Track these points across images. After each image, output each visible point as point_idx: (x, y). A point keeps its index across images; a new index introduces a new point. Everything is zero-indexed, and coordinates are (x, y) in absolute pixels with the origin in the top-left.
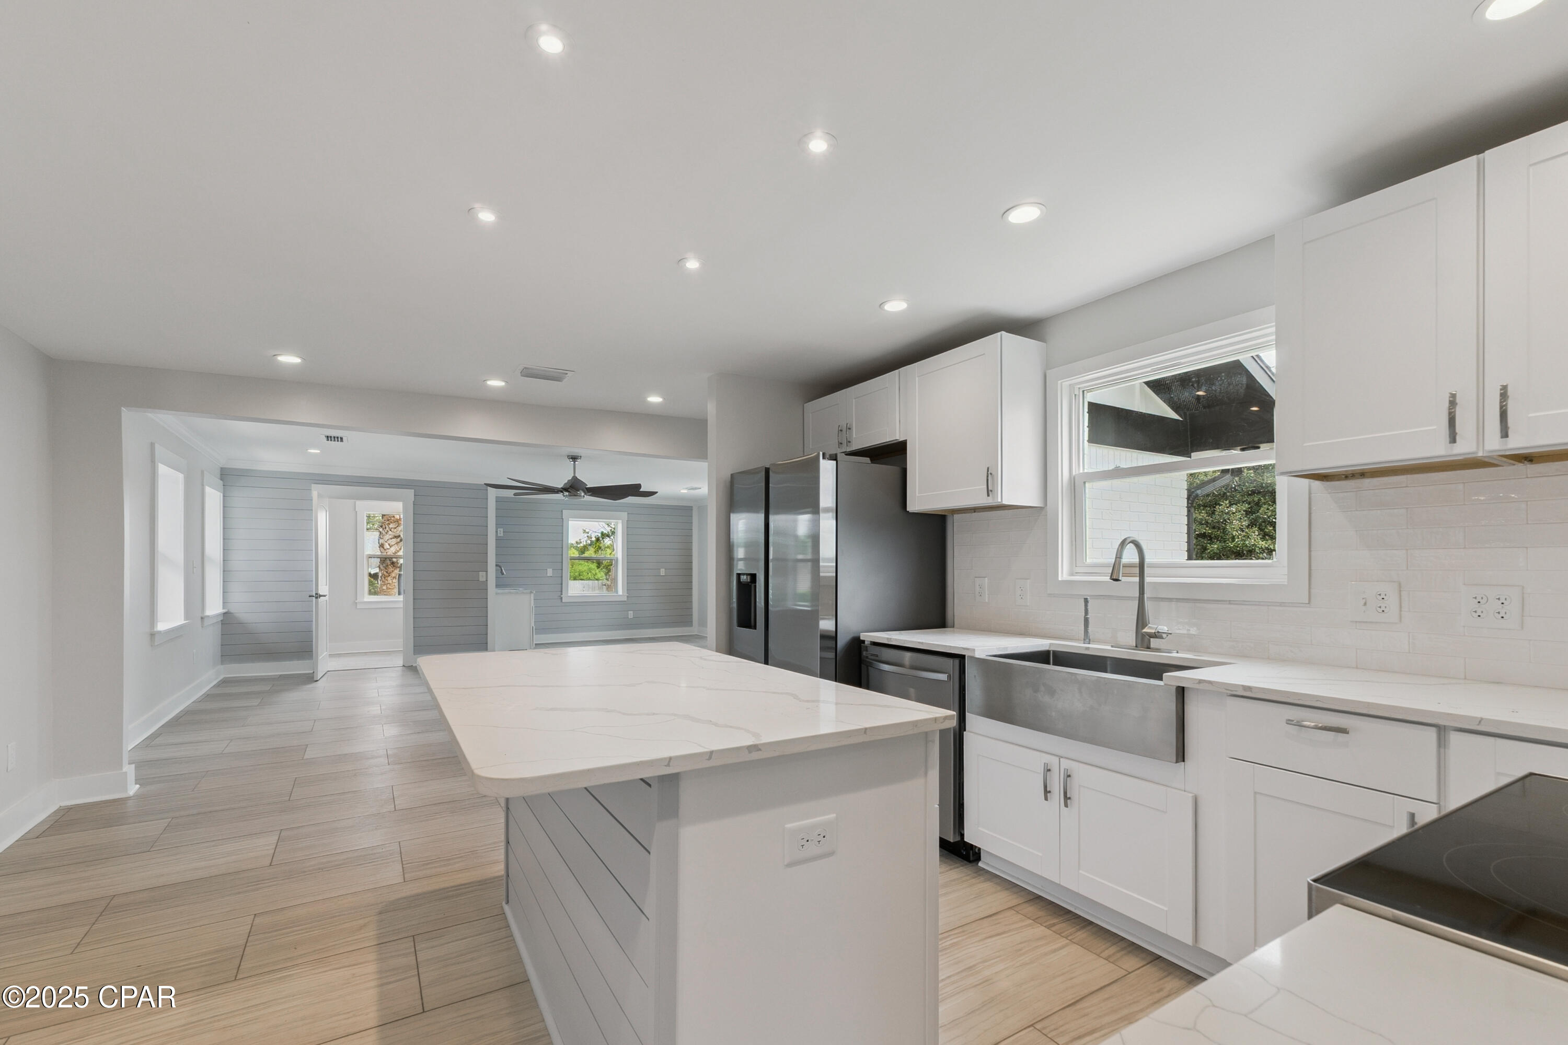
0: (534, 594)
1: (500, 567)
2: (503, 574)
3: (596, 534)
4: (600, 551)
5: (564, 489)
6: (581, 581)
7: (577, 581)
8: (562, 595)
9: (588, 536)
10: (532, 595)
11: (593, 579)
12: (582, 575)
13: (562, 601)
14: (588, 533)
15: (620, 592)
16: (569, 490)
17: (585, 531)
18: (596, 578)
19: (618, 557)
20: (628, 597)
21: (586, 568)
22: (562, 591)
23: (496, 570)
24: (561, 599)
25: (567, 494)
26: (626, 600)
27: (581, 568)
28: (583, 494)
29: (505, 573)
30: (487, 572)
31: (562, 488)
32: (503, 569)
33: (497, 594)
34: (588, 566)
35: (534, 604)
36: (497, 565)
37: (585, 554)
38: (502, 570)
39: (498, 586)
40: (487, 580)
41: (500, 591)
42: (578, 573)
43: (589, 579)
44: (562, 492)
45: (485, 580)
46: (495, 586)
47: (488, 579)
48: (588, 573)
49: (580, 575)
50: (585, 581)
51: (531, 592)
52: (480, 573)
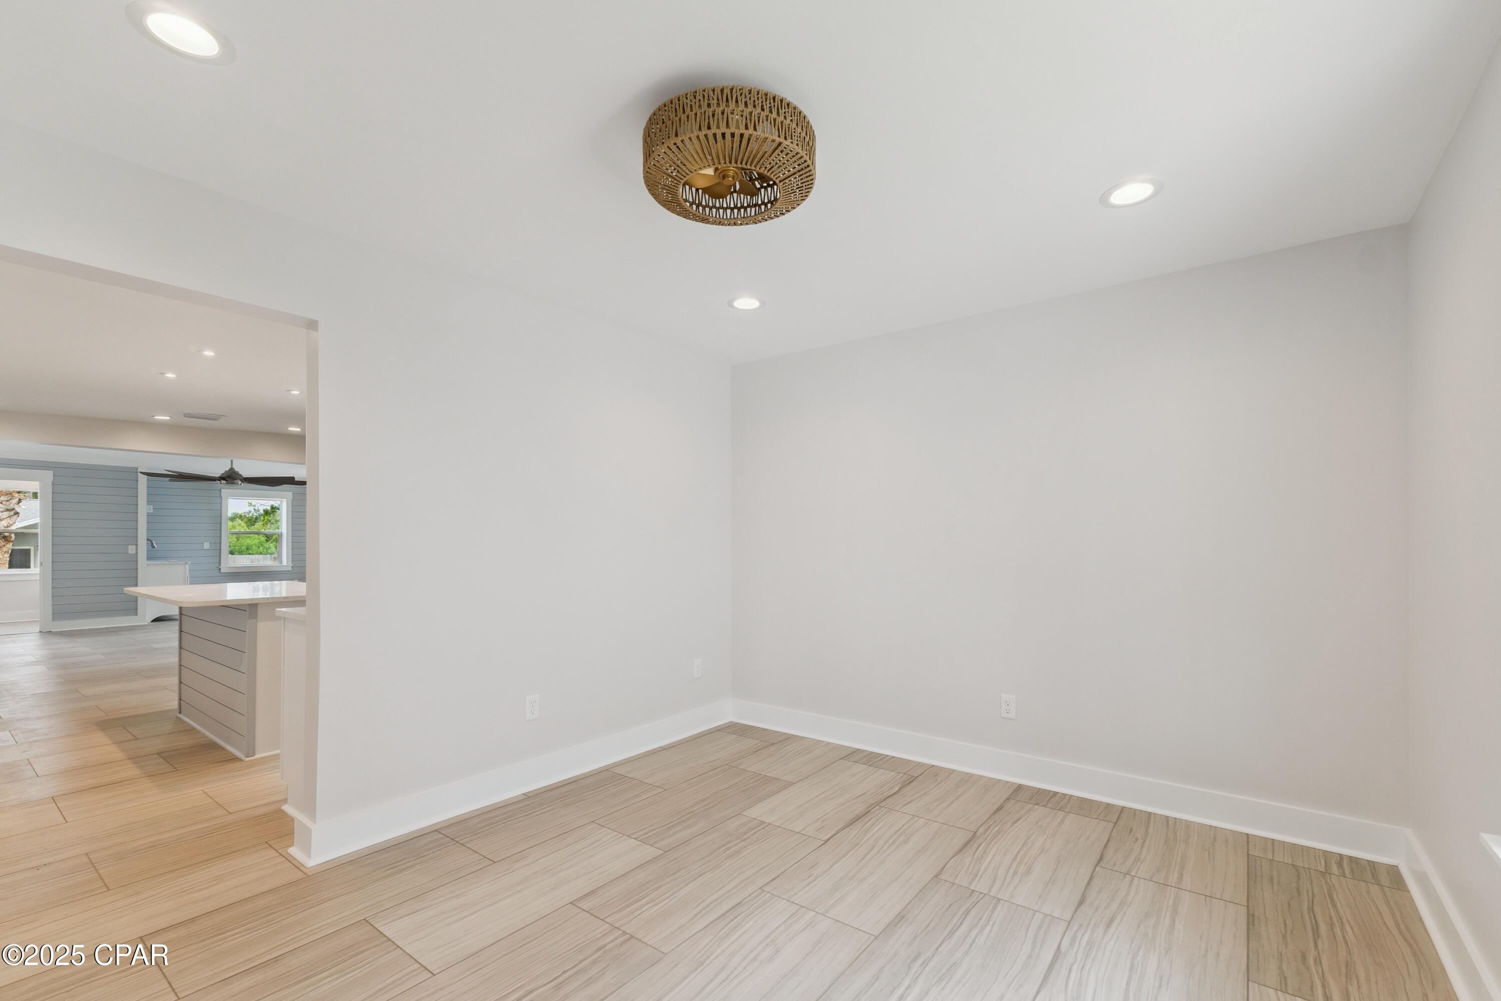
0: (189, 565)
1: (151, 541)
2: (153, 547)
3: (265, 508)
4: (269, 525)
5: (221, 478)
6: (248, 555)
7: (244, 556)
8: (220, 565)
9: (254, 509)
10: (187, 566)
11: (266, 553)
12: (251, 549)
13: (220, 572)
14: (255, 506)
15: (285, 563)
16: (227, 479)
17: (251, 504)
18: (270, 552)
19: (283, 532)
20: (292, 567)
21: (256, 541)
22: (220, 563)
23: (147, 544)
24: (220, 569)
25: (225, 482)
26: (291, 570)
27: (249, 542)
28: (240, 482)
29: (156, 547)
30: (137, 545)
31: (219, 477)
32: (154, 543)
33: (148, 565)
34: (259, 539)
35: (189, 574)
36: (148, 540)
37: (256, 526)
38: (152, 544)
39: (149, 558)
40: (137, 553)
41: (151, 562)
42: (245, 547)
43: (261, 553)
44: (219, 480)
45: (135, 552)
46: (146, 559)
47: (139, 553)
48: (259, 547)
49: (247, 549)
50: (254, 556)
51: (186, 563)
52: (129, 546)
